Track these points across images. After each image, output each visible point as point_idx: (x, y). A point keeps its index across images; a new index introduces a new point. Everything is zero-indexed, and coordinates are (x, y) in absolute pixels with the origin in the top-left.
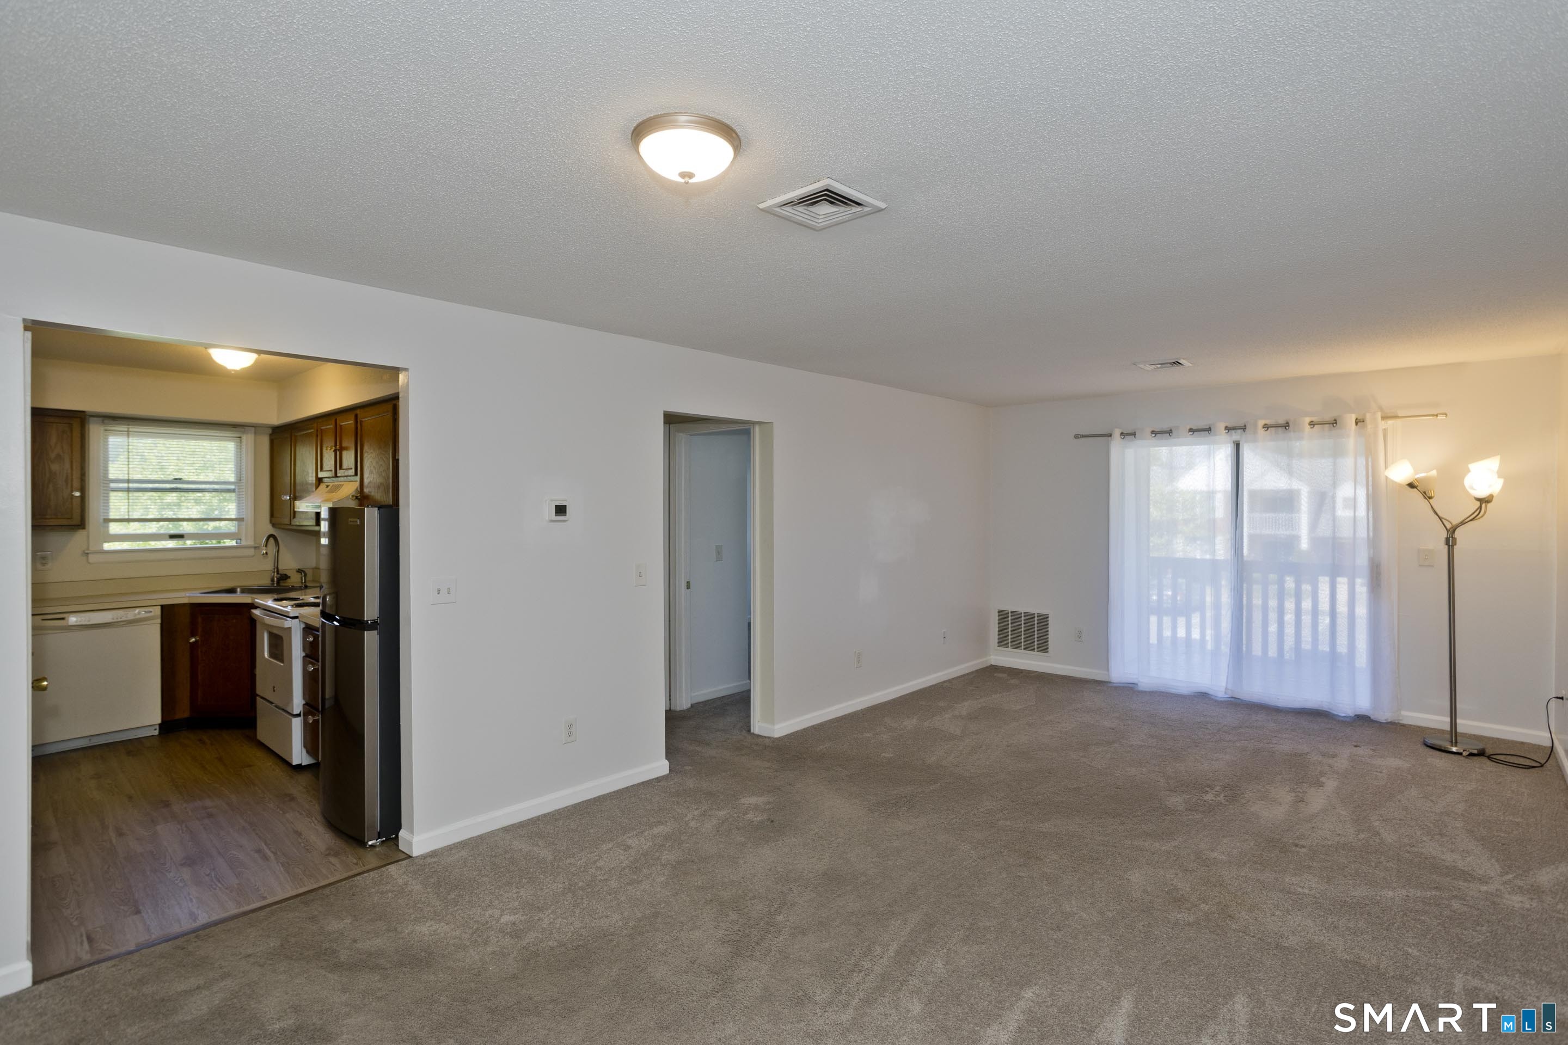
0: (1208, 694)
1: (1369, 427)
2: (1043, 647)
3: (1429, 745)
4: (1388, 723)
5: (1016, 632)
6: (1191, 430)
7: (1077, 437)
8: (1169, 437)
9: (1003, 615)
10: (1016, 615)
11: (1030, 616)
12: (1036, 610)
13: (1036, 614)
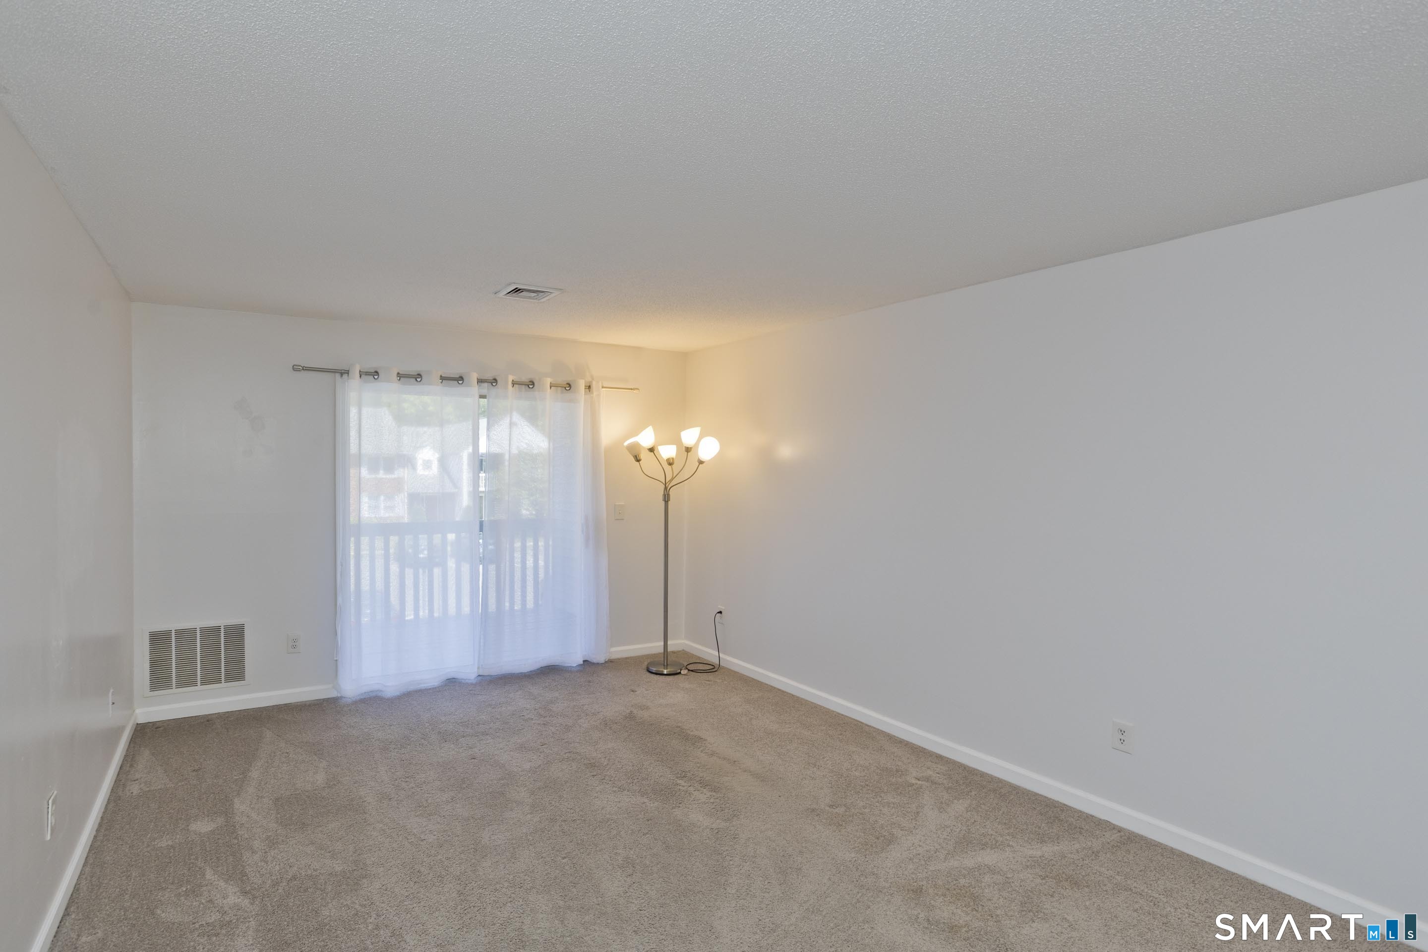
0: (457, 679)
1: (595, 394)
2: (236, 673)
3: (654, 672)
4: (606, 662)
5: (186, 661)
6: (443, 378)
7: (295, 368)
8: (415, 382)
9: (158, 640)
10: (186, 636)
11: (212, 633)
12: (222, 620)
13: (222, 628)
